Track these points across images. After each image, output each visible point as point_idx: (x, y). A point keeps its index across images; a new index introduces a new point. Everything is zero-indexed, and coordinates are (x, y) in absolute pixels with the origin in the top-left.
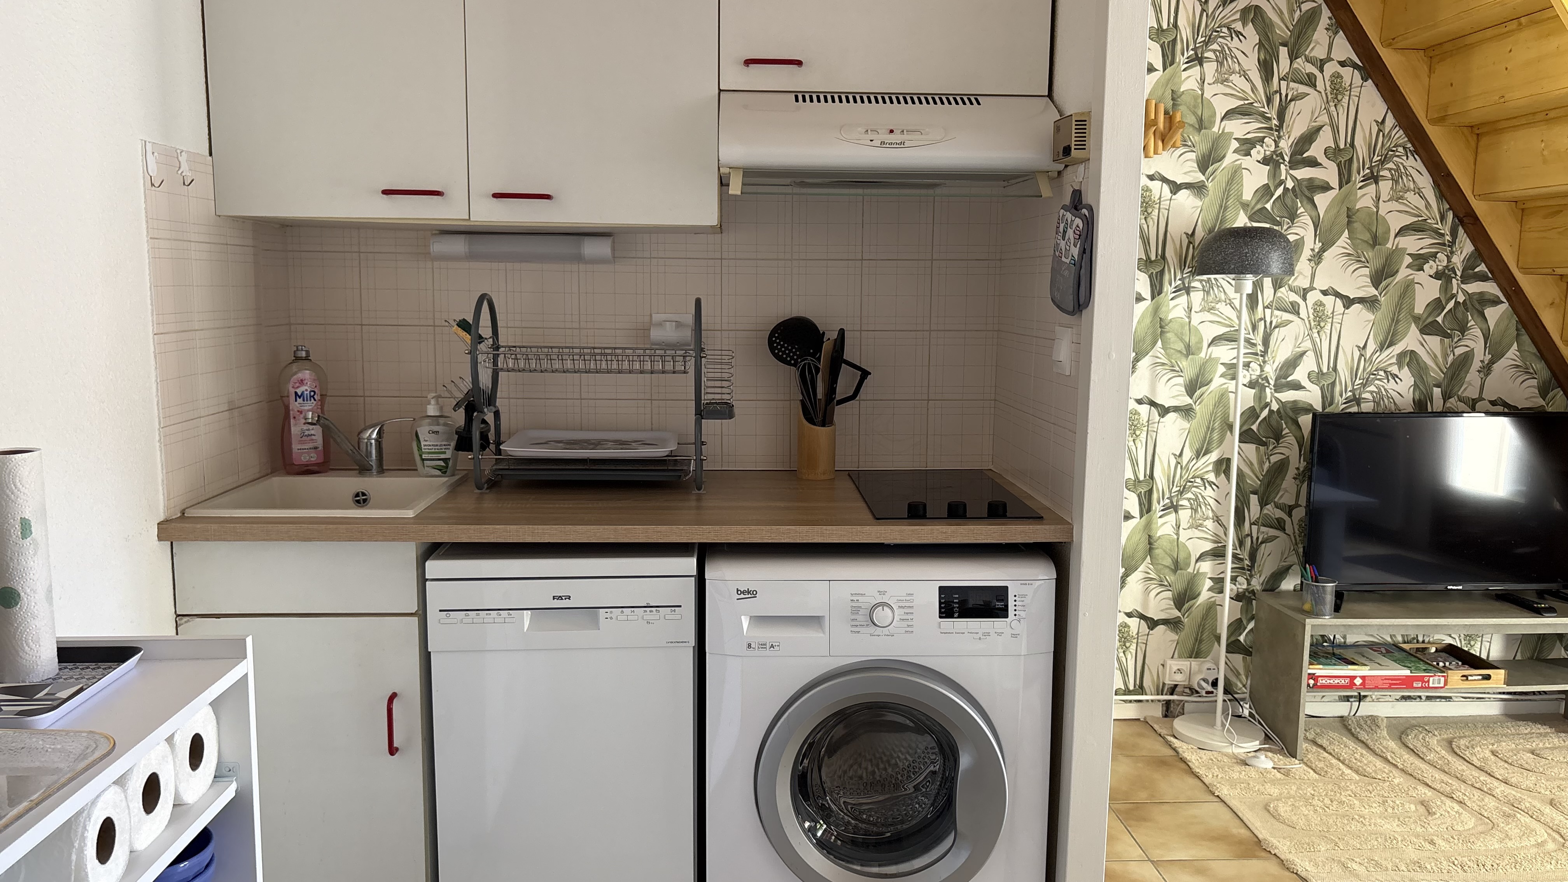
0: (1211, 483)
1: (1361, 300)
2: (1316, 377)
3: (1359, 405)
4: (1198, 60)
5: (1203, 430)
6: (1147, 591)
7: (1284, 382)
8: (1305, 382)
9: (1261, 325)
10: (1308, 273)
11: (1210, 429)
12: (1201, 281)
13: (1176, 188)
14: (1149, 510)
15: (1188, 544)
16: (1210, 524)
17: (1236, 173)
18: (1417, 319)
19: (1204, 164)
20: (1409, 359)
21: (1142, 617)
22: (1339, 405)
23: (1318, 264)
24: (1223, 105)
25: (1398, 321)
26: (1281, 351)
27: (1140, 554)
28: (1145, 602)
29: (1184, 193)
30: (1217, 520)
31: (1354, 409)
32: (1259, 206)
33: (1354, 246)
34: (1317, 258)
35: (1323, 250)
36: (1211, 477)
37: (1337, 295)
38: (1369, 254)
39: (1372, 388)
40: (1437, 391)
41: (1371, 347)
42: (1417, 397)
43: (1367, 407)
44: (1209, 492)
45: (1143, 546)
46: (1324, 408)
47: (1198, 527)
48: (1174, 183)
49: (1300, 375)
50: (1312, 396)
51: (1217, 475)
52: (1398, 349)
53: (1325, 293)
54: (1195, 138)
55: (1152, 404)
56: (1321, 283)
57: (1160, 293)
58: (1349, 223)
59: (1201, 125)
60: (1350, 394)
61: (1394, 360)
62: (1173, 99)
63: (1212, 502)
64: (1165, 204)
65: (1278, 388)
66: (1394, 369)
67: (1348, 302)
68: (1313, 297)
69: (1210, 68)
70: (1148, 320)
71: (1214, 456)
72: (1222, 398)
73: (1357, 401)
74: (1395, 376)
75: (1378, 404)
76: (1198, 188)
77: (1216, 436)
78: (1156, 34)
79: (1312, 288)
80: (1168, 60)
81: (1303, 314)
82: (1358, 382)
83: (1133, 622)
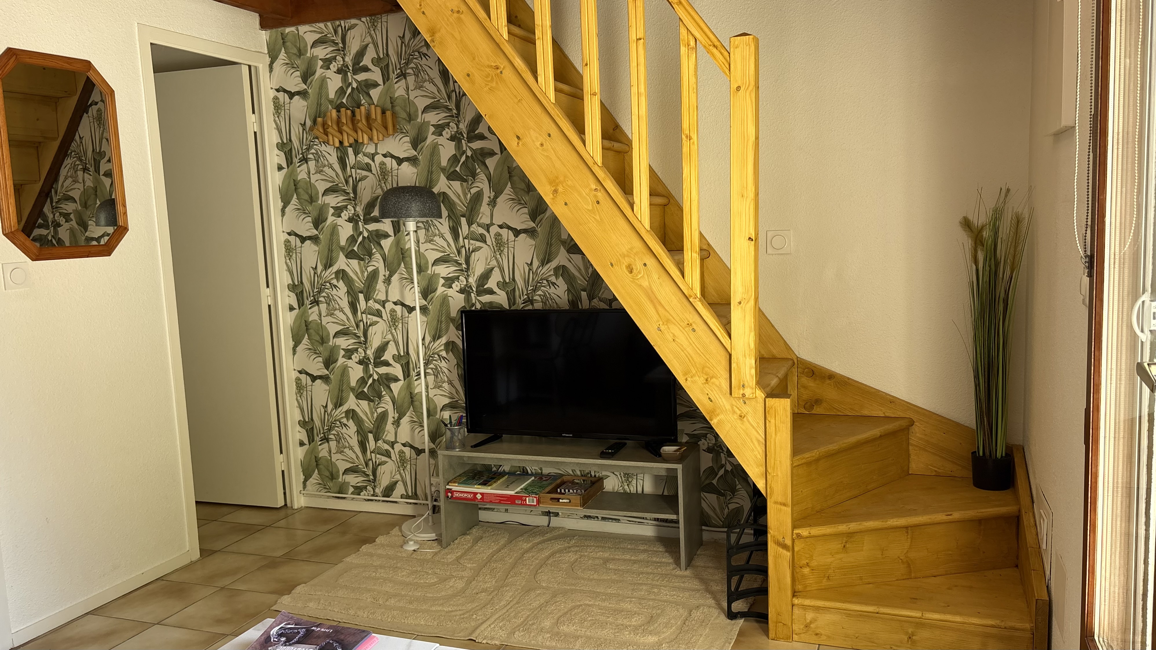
0: (444, 358)
1: (525, 231)
2: (503, 285)
3: (532, 304)
4: (403, 76)
5: (435, 322)
6: (413, 430)
7: (482, 290)
8: (496, 289)
9: (463, 250)
10: (488, 213)
11: (439, 322)
12: (423, 222)
13: (400, 161)
14: (409, 376)
15: (435, 398)
16: (446, 385)
17: (435, 147)
18: (562, 244)
19: (415, 143)
20: (561, 271)
21: (412, 447)
22: (520, 304)
23: (494, 207)
24: (421, 103)
25: (551, 245)
26: (478, 268)
27: (406, 405)
28: (412, 437)
29: (405, 164)
30: (450, 383)
31: (530, 307)
32: (452, 170)
33: (516, 193)
34: (493, 203)
35: (496, 197)
36: (444, 354)
37: (509, 228)
38: (526, 198)
39: (540, 292)
40: (584, 294)
41: (536, 263)
42: (571, 298)
43: (538, 306)
44: (443, 364)
45: (408, 399)
46: (510, 307)
47: (439, 387)
48: (398, 158)
49: (492, 283)
50: (501, 298)
51: (447, 353)
52: (553, 264)
53: (501, 227)
54: (408, 127)
55: (403, 305)
56: (497, 221)
57: (399, 231)
58: (510, 177)
59: (411, 118)
60: (526, 297)
61: (552, 273)
62: (391, 103)
63: (446, 371)
64: (395, 173)
65: (479, 293)
66: (553, 279)
67: (517, 233)
68: (494, 229)
69: (411, 80)
70: (394, 250)
71: (443, 340)
72: (445, 299)
73: (531, 301)
74: (554, 284)
75: (545, 303)
76: (413, 160)
77: (443, 326)
78: (377, 61)
79: (492, 224)
80: (386, 78)
81: (489, 242)
82: (530, 288)
83: (407, 450)
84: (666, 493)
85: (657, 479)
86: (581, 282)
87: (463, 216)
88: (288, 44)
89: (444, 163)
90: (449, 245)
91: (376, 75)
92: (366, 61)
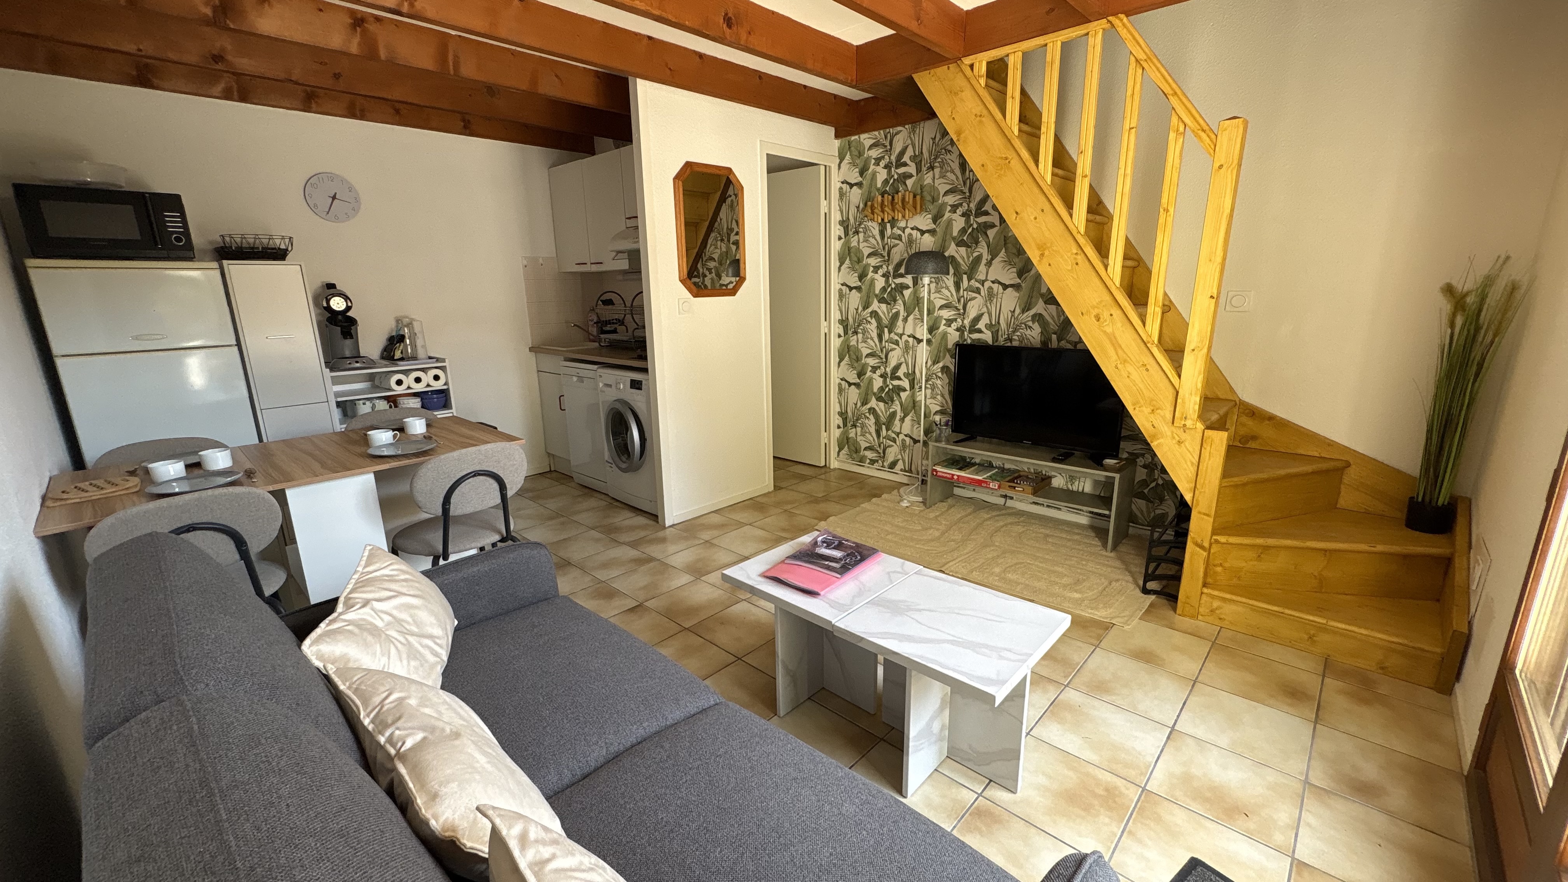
0: (939, 378)
1: (1012, 286)
2: (989, 326)
3: (1011, 342)
4: (932, 168)
5: (936, 351)
6: (913, 426)
7: (973, 329)
8: (984, 329)
9: (962, 299)
10: (985, 272)
11: (939, 351)
12: (934, 278)
13: (923, 232)
14: (913, 388)
15: (930, 406)
16: (939, 397)
17: (950, 222)
18: (1042, 296)
19: (935, 220)
20: (1038, 318)
21: (911, 437)
22: (1001, 341)
23: (989, 267)
24: (943, 189)
25: (1032, 297)
26: (972, 313)
27: (910, 408)
28: (912, 431)
29: (926, 235)
30: (942, 396)
31: (1009, 344)
32: (961, 239)
33: (1008, 256)
34: (989, 264)
35: (992, 259)
36: (940, 374)
37: (1000, 283)
38: (1016, 260)
39: (1018, 334)
40: (1054, 337)
41: (1018, 311)
42: (1043, 340)
43: (1015, 344)
44: (939, 382)
45: (911, 404)
46: (993, 343)
47: (934, 398)
48: (922, 230)
49: (981, 325)
50: (987, 337)
51: (942, 374)
52: (1032, 312)
53: (993, 282)
54: (931, 207)
55: (914, 337)
56: (991, 277)
57: (917, 284)
58: (1005, 244)
59: (934, 200)
60: (1006, 336)
61: (1030, 319)
62: (921, 189)
63: (940, 386)
64: (918, 241)
65: (971, 332)
66: (1030, 324)
67: (1005, 287)
68: (987, 284)
69: (937, 171)
70: (912, 297)
71: (941, 365)
72: (945, 334)
73: (1011, 340)
74: (1030, 327)
75: (1022, 342)
76: (932, 232)
77: (942, 355)
78: (913, 158)
79: (986, 280)
80: (919, 170)
81: (982, 293)
82: (1011, 330)
83: (907, 439)
84: (1102, 495)
85: (1096, 483)
86: (1053, 326)
87: (965, 273)
88: (852, 148)
89: (955, 234)
90: (952, 295)
91: (912, 169)
92: (906, 159)
